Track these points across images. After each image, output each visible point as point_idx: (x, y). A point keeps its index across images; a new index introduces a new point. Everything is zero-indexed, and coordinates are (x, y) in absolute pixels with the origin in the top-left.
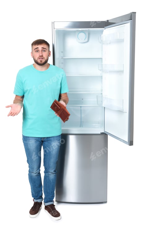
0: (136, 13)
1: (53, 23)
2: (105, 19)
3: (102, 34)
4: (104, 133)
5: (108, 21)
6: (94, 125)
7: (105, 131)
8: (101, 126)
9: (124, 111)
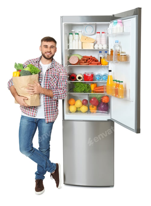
0: (141, 8)
1: (62, 17)
2: (110, 14)
3: (108, 27)
5: (113, 15)
6: (101, 111)
7: (112, 118)
8: (108, 113)
9: (131, 100)
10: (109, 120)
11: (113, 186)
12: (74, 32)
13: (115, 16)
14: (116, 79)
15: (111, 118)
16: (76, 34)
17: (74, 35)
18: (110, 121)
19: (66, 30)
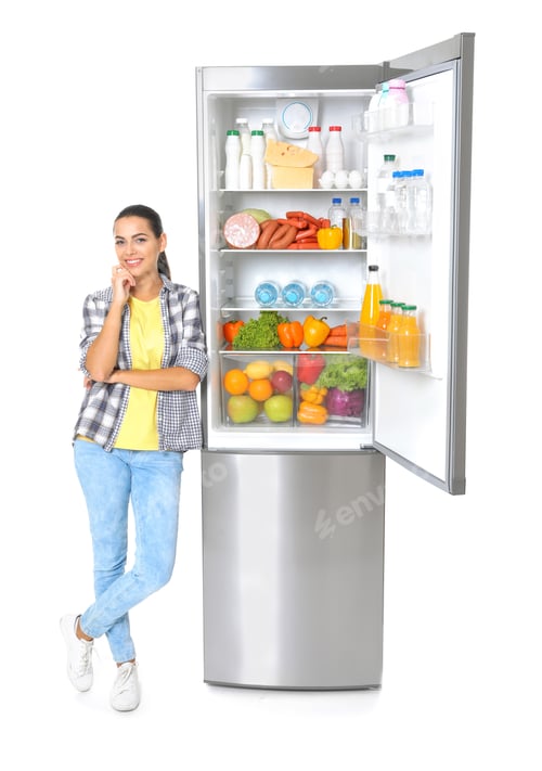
0: (473, 35)
1: (200, 72)
3: (367, 109)
4: (372, 448)
5: (386, 64)
6: (339, 418)
7: (376, 440)
8: (363, 424)
9: (432, 375)
10: (366, 448)
11: (377, 687)
12: (246, 125)
13: (391, 66)
14: (390, 299)
15: (375, 442)
16: (254, 133)
17: (245, 136)
18: (369, 451)
19: (214, 121)
